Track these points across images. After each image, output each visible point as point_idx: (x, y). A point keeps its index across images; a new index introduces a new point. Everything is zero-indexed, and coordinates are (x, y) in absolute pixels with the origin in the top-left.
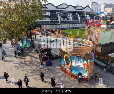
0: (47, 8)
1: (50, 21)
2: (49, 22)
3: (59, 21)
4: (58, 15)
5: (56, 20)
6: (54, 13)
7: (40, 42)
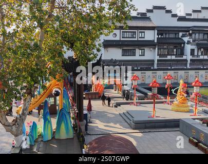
0: (149, 19)
1: (157, 58)
2: (153, 61)
3: (186, 60)
4: (186, 39)
5: (176, 55)
6: (172, 36)
7: (112, 124)
